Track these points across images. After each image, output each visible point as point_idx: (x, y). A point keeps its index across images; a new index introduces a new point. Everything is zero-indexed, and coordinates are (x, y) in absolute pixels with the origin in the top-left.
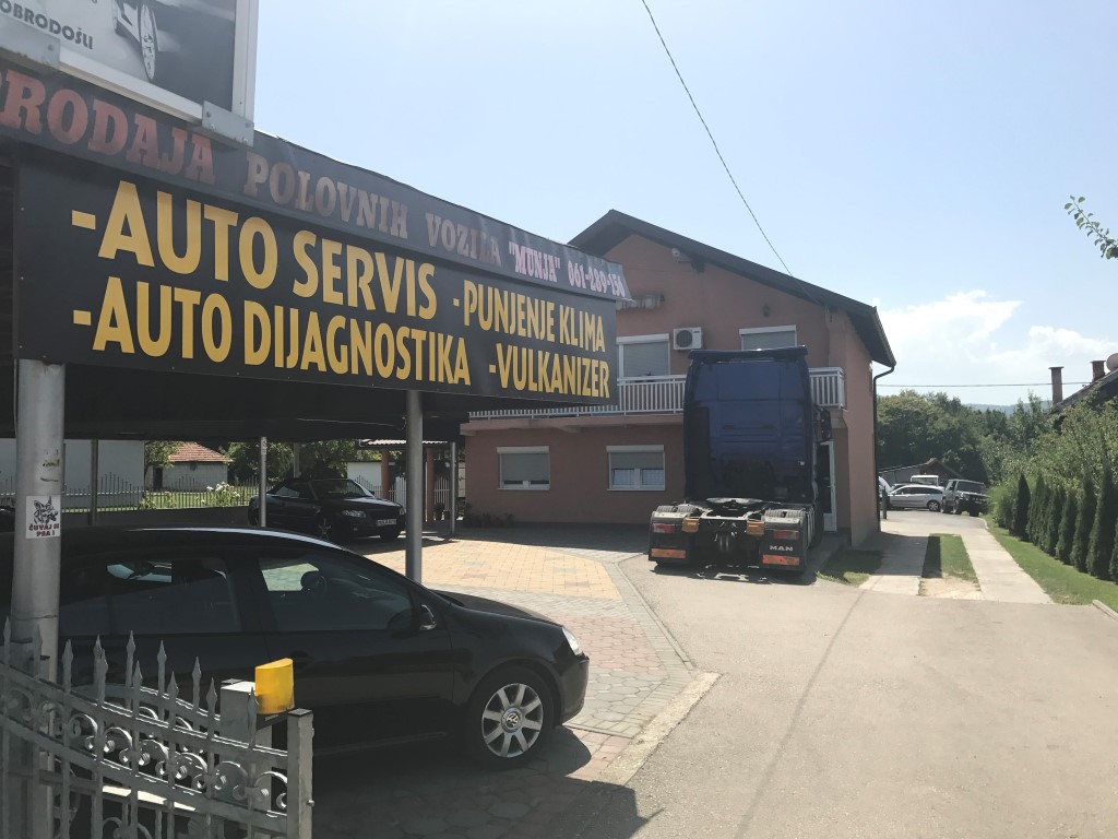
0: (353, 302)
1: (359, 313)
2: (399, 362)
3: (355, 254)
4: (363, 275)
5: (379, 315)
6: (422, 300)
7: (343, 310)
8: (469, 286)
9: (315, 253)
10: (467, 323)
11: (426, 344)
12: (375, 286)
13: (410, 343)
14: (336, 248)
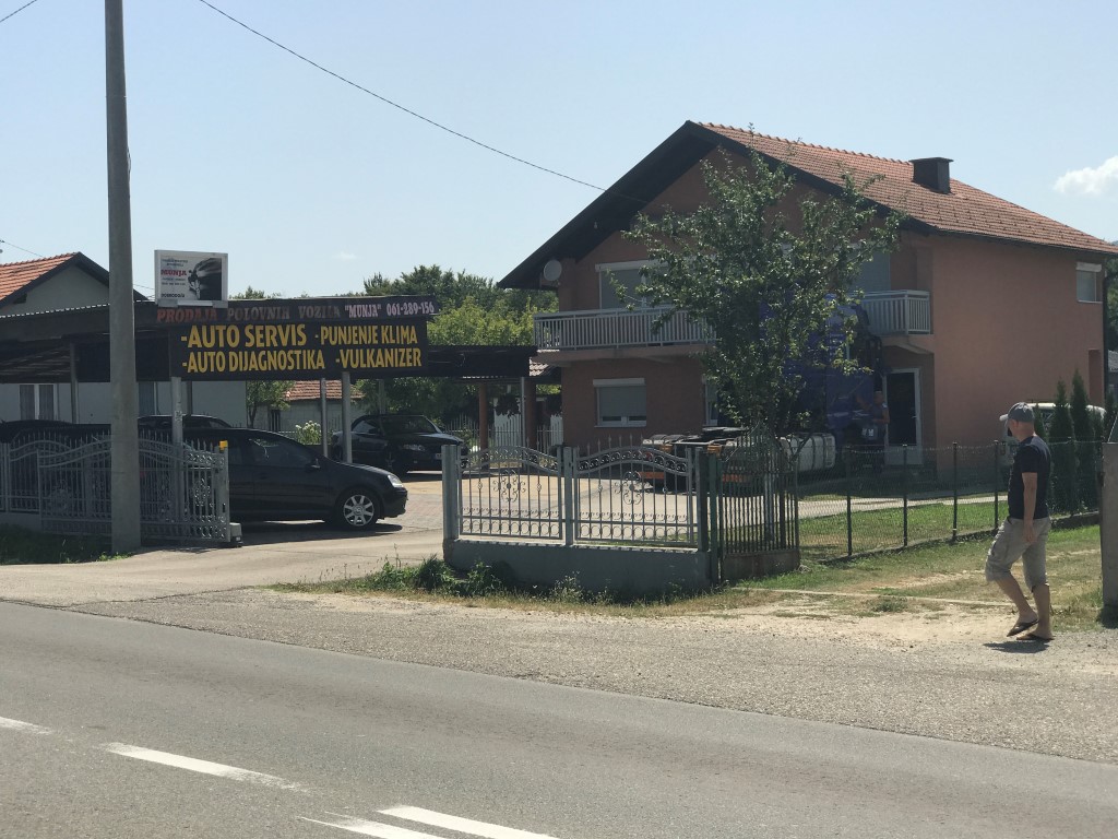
0: (268, 345)
1: (272, 348)
2: (289, 363)
3: (268, 328)
4: (272, 334)
5: (280, 347)
6: (299, 338)
7: (265, 349)
8: (323, 328)
9: (253, 332)
10: (323, 343)
11: (301, 356)
12: (278, 338)
13: (294, 356)
14: (261, 328)
